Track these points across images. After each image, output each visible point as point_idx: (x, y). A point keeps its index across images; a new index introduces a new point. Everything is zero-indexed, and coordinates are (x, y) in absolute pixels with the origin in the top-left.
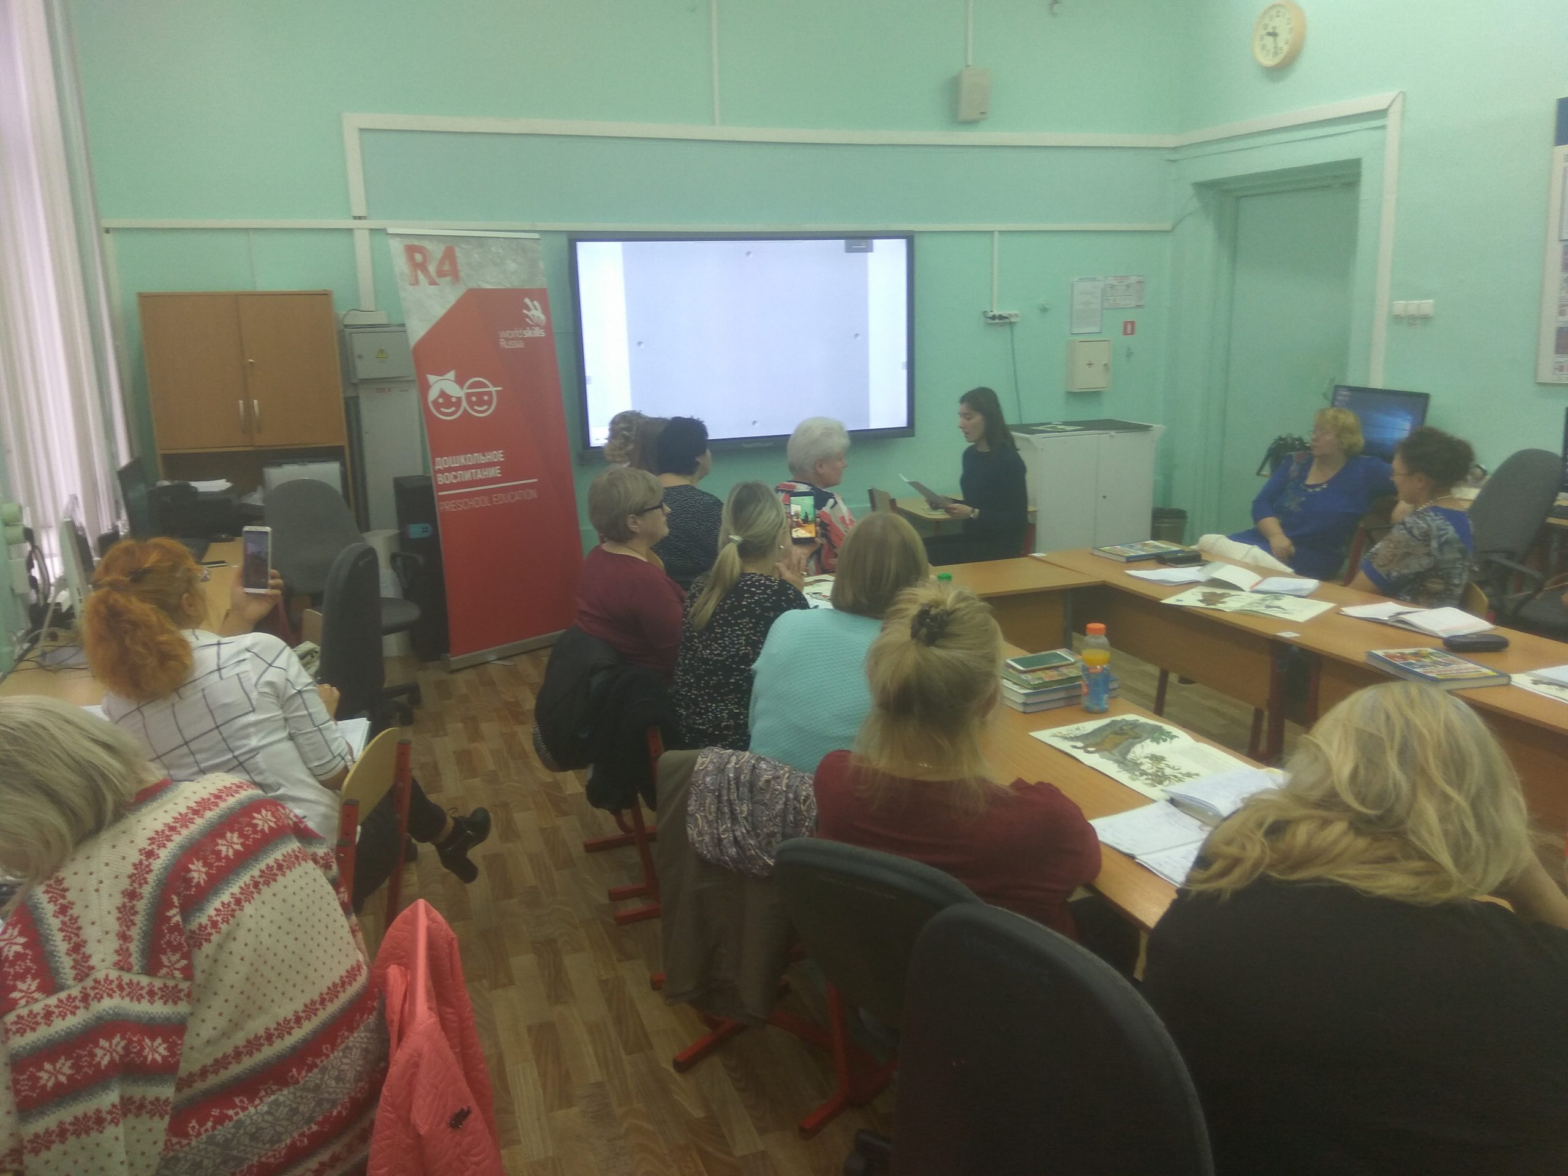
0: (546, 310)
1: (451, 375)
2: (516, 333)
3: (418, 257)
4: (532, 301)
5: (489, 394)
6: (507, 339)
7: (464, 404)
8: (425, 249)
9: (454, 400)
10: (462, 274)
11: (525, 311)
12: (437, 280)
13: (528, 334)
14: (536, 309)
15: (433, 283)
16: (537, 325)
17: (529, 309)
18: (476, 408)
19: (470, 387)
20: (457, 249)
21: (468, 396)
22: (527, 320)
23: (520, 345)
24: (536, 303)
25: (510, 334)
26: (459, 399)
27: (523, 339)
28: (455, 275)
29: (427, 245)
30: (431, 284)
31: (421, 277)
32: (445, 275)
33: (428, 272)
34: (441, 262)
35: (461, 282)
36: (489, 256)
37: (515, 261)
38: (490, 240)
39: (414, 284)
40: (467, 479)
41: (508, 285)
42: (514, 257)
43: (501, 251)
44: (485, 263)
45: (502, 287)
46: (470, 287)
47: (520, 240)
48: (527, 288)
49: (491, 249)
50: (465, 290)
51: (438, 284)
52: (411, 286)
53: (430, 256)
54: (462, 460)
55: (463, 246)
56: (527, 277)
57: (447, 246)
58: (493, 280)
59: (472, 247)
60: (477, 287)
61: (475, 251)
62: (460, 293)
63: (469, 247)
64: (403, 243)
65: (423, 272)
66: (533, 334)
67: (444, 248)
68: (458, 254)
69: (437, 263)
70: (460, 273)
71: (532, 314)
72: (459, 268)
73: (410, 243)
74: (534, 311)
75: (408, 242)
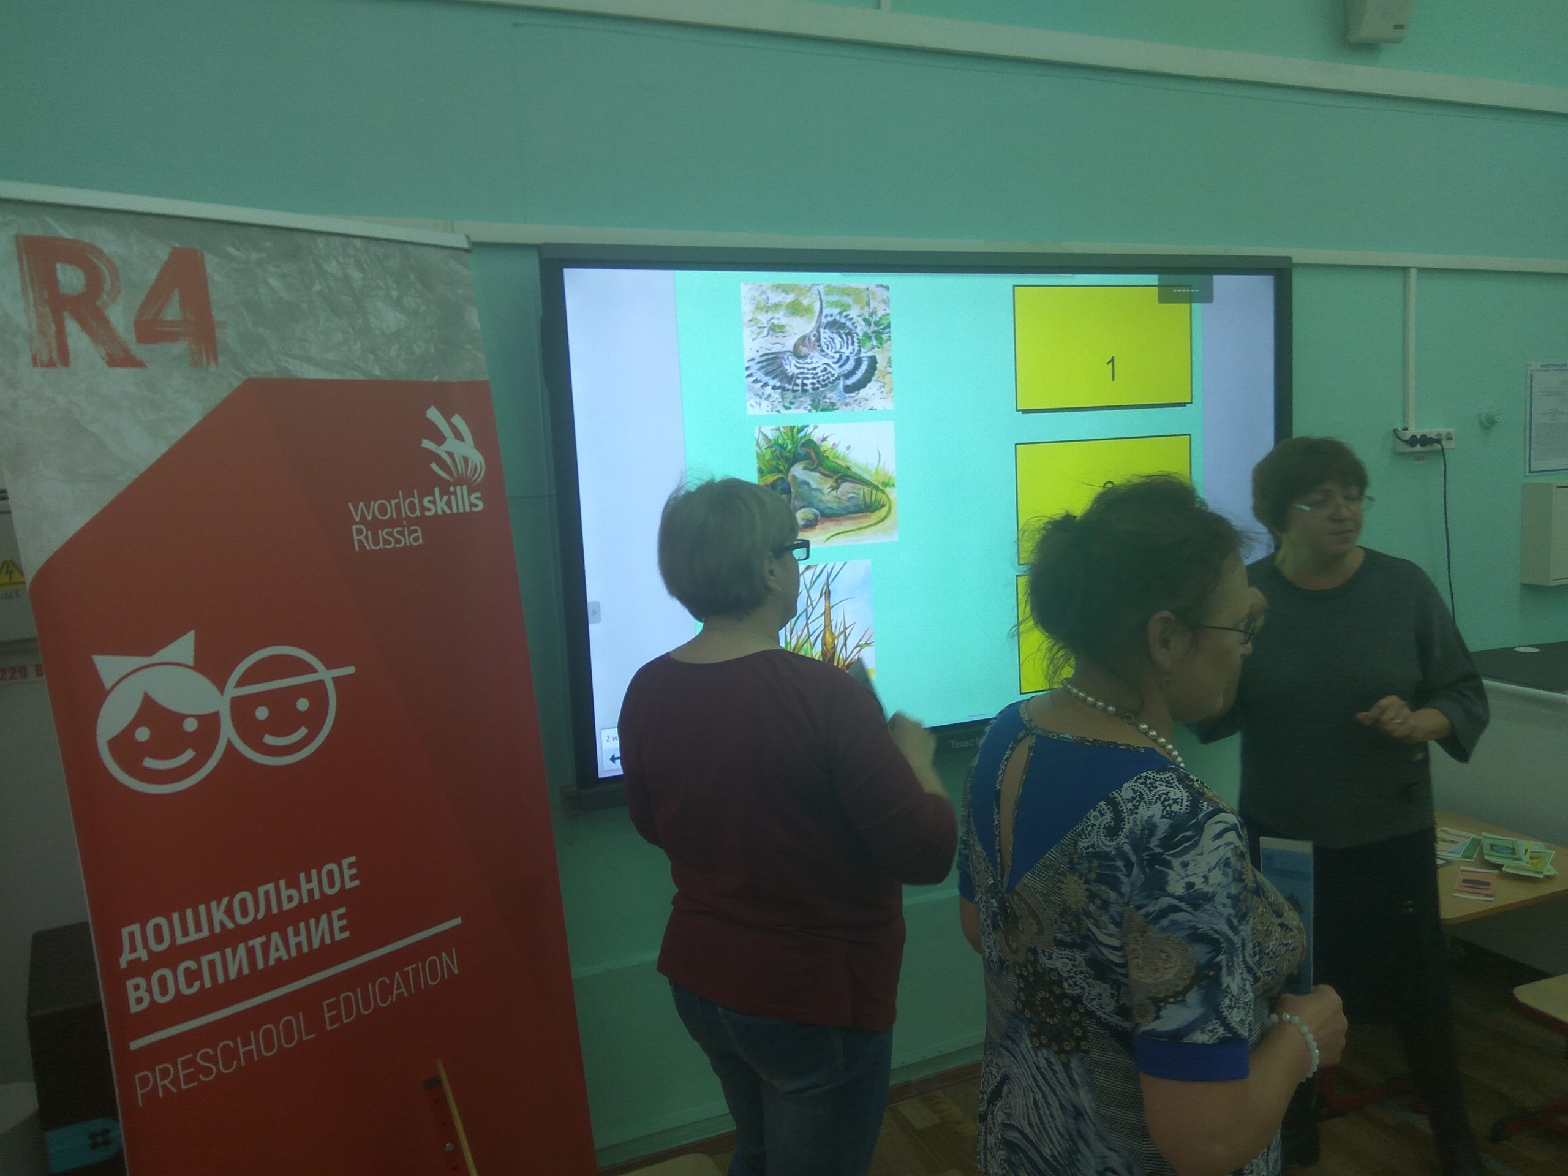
0: (485, 441)
1: (184, 647)
2: (400, 504)
3: (70, 278)
4: (447, 416)
5: (316, 691)
6: (374, 526)
7: (228, 732)
8: (100, 252)
9: (190, 725)
10: (227, 336)
11: (427, 444)
12: (139, 351)
13: (437, 505)
14: (459, 436)
15: (121, 359)
16: (460, 481)
17: (440, 439)
18: (269, 739)
19: (245, 680)
20: (211, 263)
21: (242, 709)
22: (434, 466)
23: (414, 538)
24: (457, 420)
25: (383, 510)
26: (209, 723)
27: (422, 521)
28: (202, 336)
29: (104, 241)
30: (112, 362)
31: (77, 337)
32: (172, 337)
33: (105, 322)
34: (156, 296)
35: (221, 359)
36: (317, 287)
37: (398, 303)
38: (321, 242)
39: (51, 364)
40: (233, 974)
41: (377, 372)
42: (395, 293)
43: (355, 274)
44: (304, 306)
45: (357, 376)
46: (253, 375)
47: (410, 248)
48: (435, 379)
49: (326, 267)
50: (236, 384)
51: (139, 364)
52: (39, 370)
53: (115, 275)
54: (219, 915)
55: (231, 250)
56: (432, 351)
57: (175, 248)
58: (331, 356)
59: (264, 255)
60: (276, 375)
61: (272, 269)
62: (221, 394)
63: (254, 256)
64: (11, 232)
65: (85, 326)
66: (450, 507)
67: (163, 253)
68: (216, 278)
69: (140, 297)
70: (218, 332)
71: (448, 453)
72: (218, 316)
73: (39, 232)
74: (451, 444)
75: (31, 227)
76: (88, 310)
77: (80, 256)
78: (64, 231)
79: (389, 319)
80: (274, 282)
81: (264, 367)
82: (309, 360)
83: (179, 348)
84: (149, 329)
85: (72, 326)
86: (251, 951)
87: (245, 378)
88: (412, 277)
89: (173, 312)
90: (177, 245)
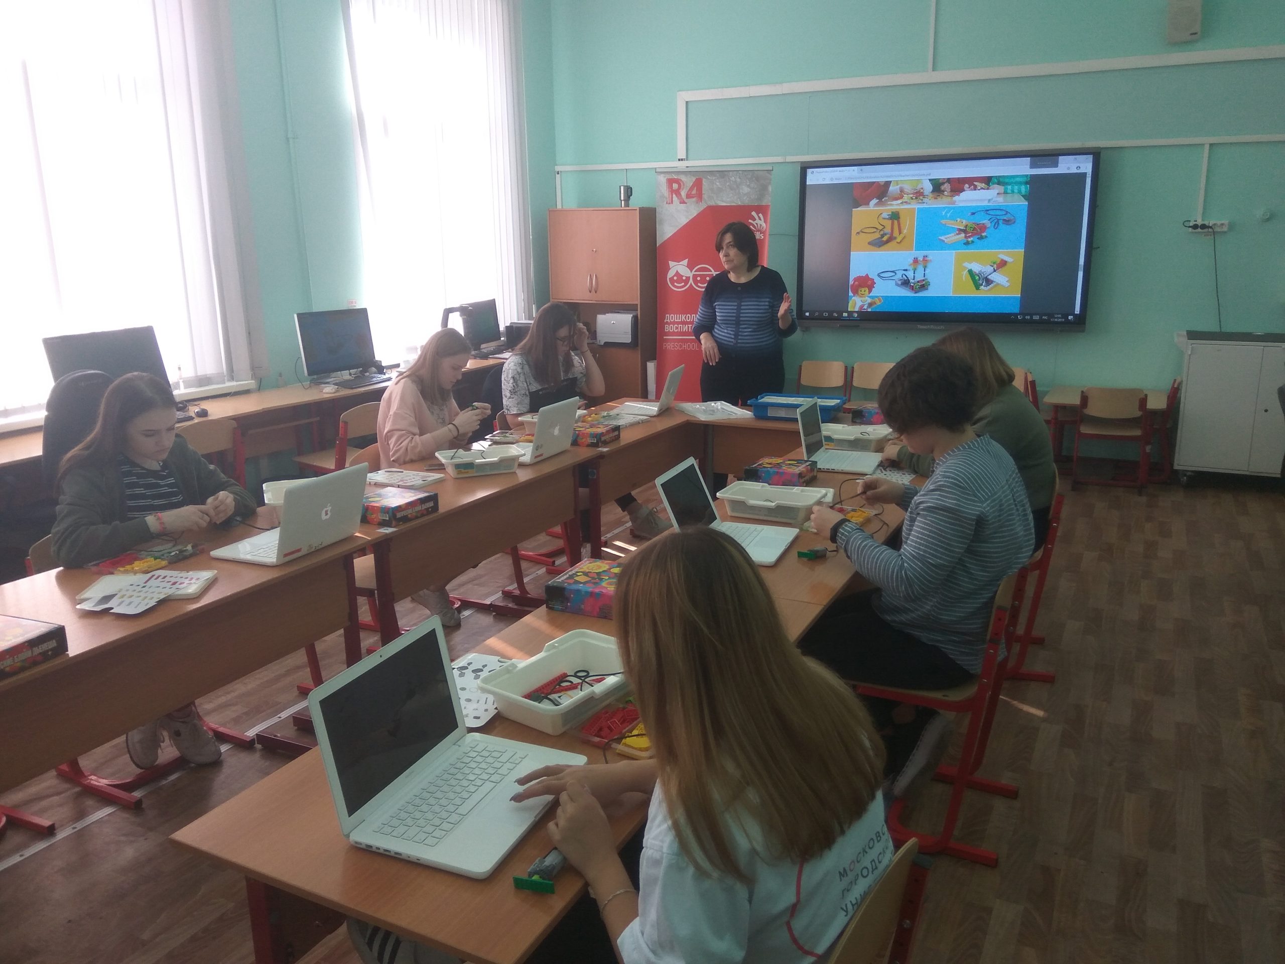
1: (685, 262)
4: (758, 214)
7: (691, 281)
8: (681, 180)
9: (684, 278)
10: (705, 196)
11: (750, 221)
12: (686, 200)
14: (760, 219)
15: (683, 202)
16: (758, 231)
17: (754, 219)
18: (699, 284)
19: (696, 270)
20: (704, 180)
21: (695, 277)
22: (751, 226)
24: (761, 215)
26: (688, 278)
29: (683, 178)
31: (675, 198)
32: (693, 197)
34: (691, 189)
36: (728, 184)
37: (749, 186)
38: (731, 173)
40: (684, 331)
41: (740, 203)
42: (748, 183)
43: (738, 180)
44: (724, 189)
45: (734, 204)
48: (756, 205)
49: (731, 179)
50: (705, 207)
53: (684, 185)
54: (683, 318)
55: (709, 177)
56: (756, 197)
58: (728, 200)
59: (716, 178)
60: (714, 205)
61: (718, 181)
62: (701, 209)
63: (714, 178)
64: (666, 178)
65: (676, 195)
67: (694, 179)
68: (705, 184)
69: (688, 188)
70: (703, 196)
72: (703, 192)
73: (671, 177)
74: (758, 221)
75: (670, 177)
76: (677, 192)
77: (677, 181)
79: (745, 189)
80: (718, 184)
81: (712, 203)
82: (723, 201)
84: (689, 196)
86: (688, 327)
87: (708, 206)
88: (754, 179)
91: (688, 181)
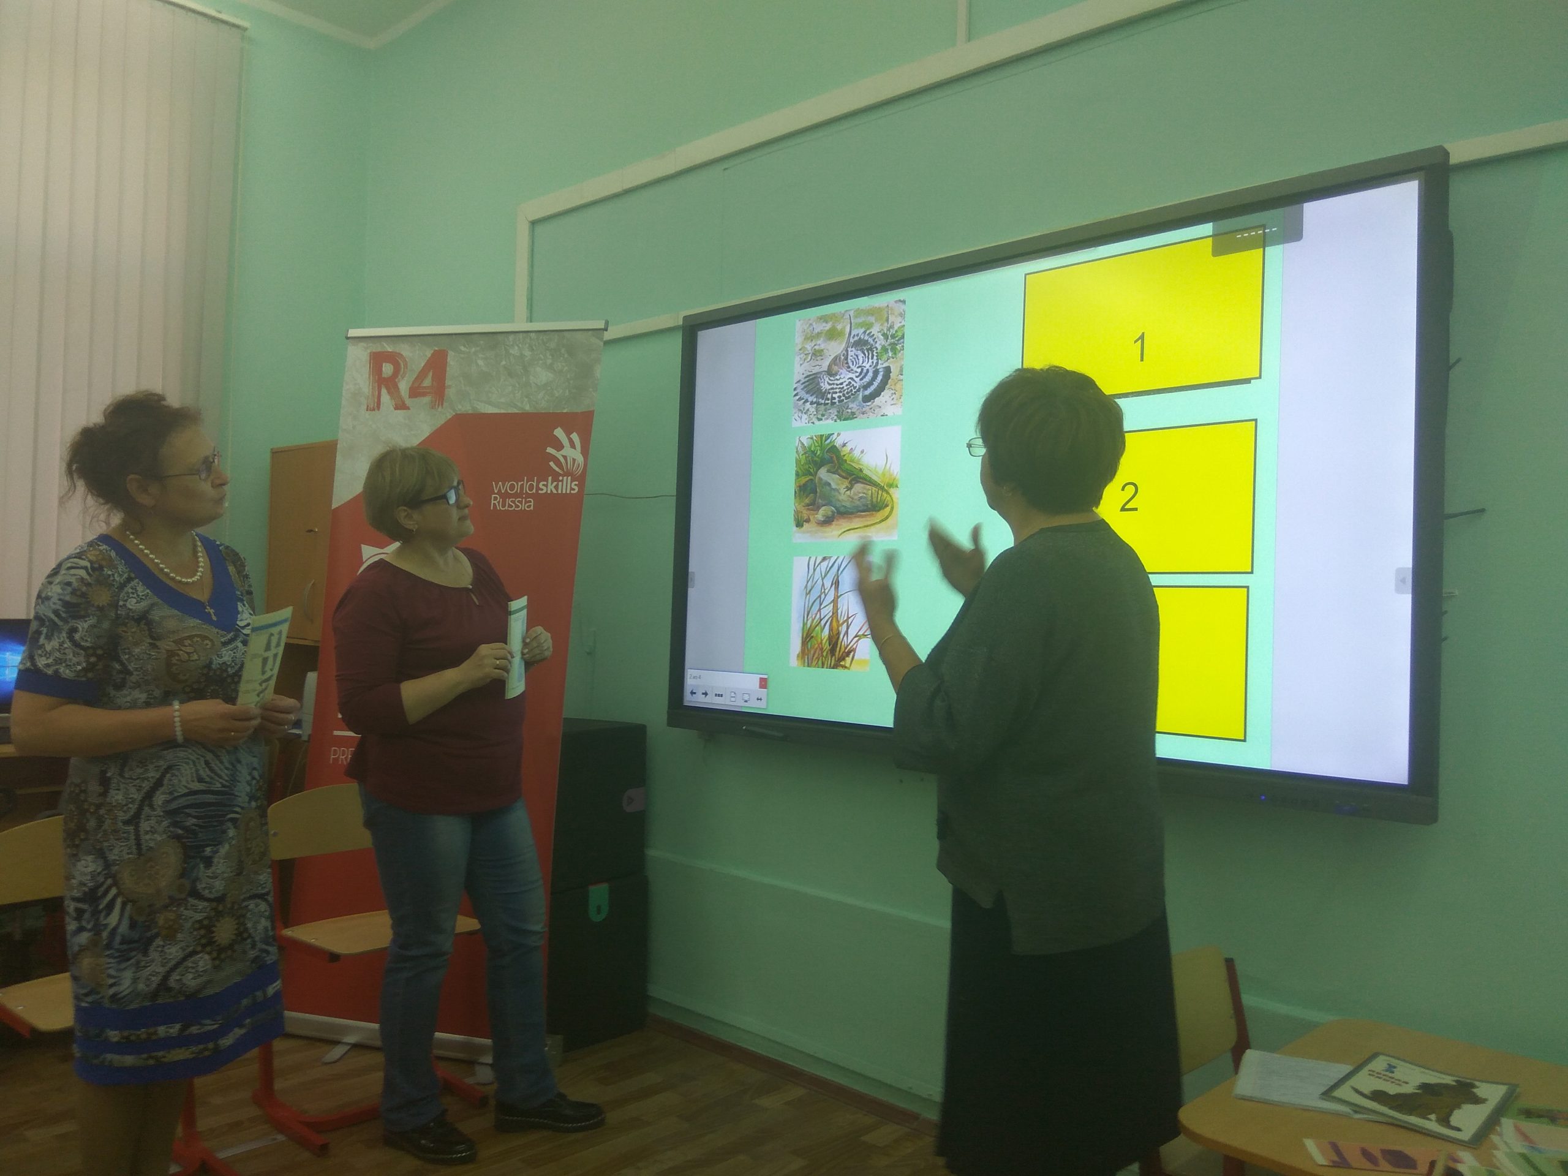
0: (586, 449)
2: (524, 485)
3: (387, 370)
4: (568, 434)
6: (505, 496)
8: (401, 356)
10: (451, 393)
11: (550, 450)
12: (408, 402)
13: (548, 487)
14: (573, 445)
15: (401, 406)
16: (568, 474)
17: (559, 446)
20: (451, 354)
22: (552, 464)
23: (529, 506)
24: (575, 436)
25: (512, 487)
27: (537, 497)
28: (439, 393)
29: (405, 350)
30: (398, 407)
31: (385, 397)
32: (424, 394)
33: (397, 389)
34: (422, 375)
35: (445, 404)
36: (504, 363)
37: (550, 368)
38: (511, 337)
39: (374, 410)
41: (528, 408)
42: (549, 361)
43: (527, 353)
44: (494, 374)
45: (515, 411)
46: (459, 412)
47: (566, 334)
48: (565, 411)
49: (511, 351)
50: (449, 417)
51: (408, 408)
52: (369, 412)
53: (406, 366)
55: (462, 348)
56: (567, 393)
57: (435, 350)
58: (503, 400)
59: (478, 348)
60: (470, 412)
61: (480, 356)
62: (442, 420)
63: (473, 350)
64: (369, 351)
65: (389, 390)
66: (557, 490)
67: (429, 353)
68: (452, 363)
69: (415, 374)
70: (446, 391)
71: (563, 456)
72: (448, 382)
73: (379, 349)
74: (567, 451)
75: (377, 348)
76: (390, 384)
77: (393, 358)
78: (389, 349)
79: (542, 375)
80: (480, 362)
81: (465, 408)
82: (490, 403)
83: (426, 399)
84: (415, 392)
85: (384, 391)
87: (454, 414)
88: (563, 351)
89: (427, 382)
90: (436, 349)
91: (416, 358)
